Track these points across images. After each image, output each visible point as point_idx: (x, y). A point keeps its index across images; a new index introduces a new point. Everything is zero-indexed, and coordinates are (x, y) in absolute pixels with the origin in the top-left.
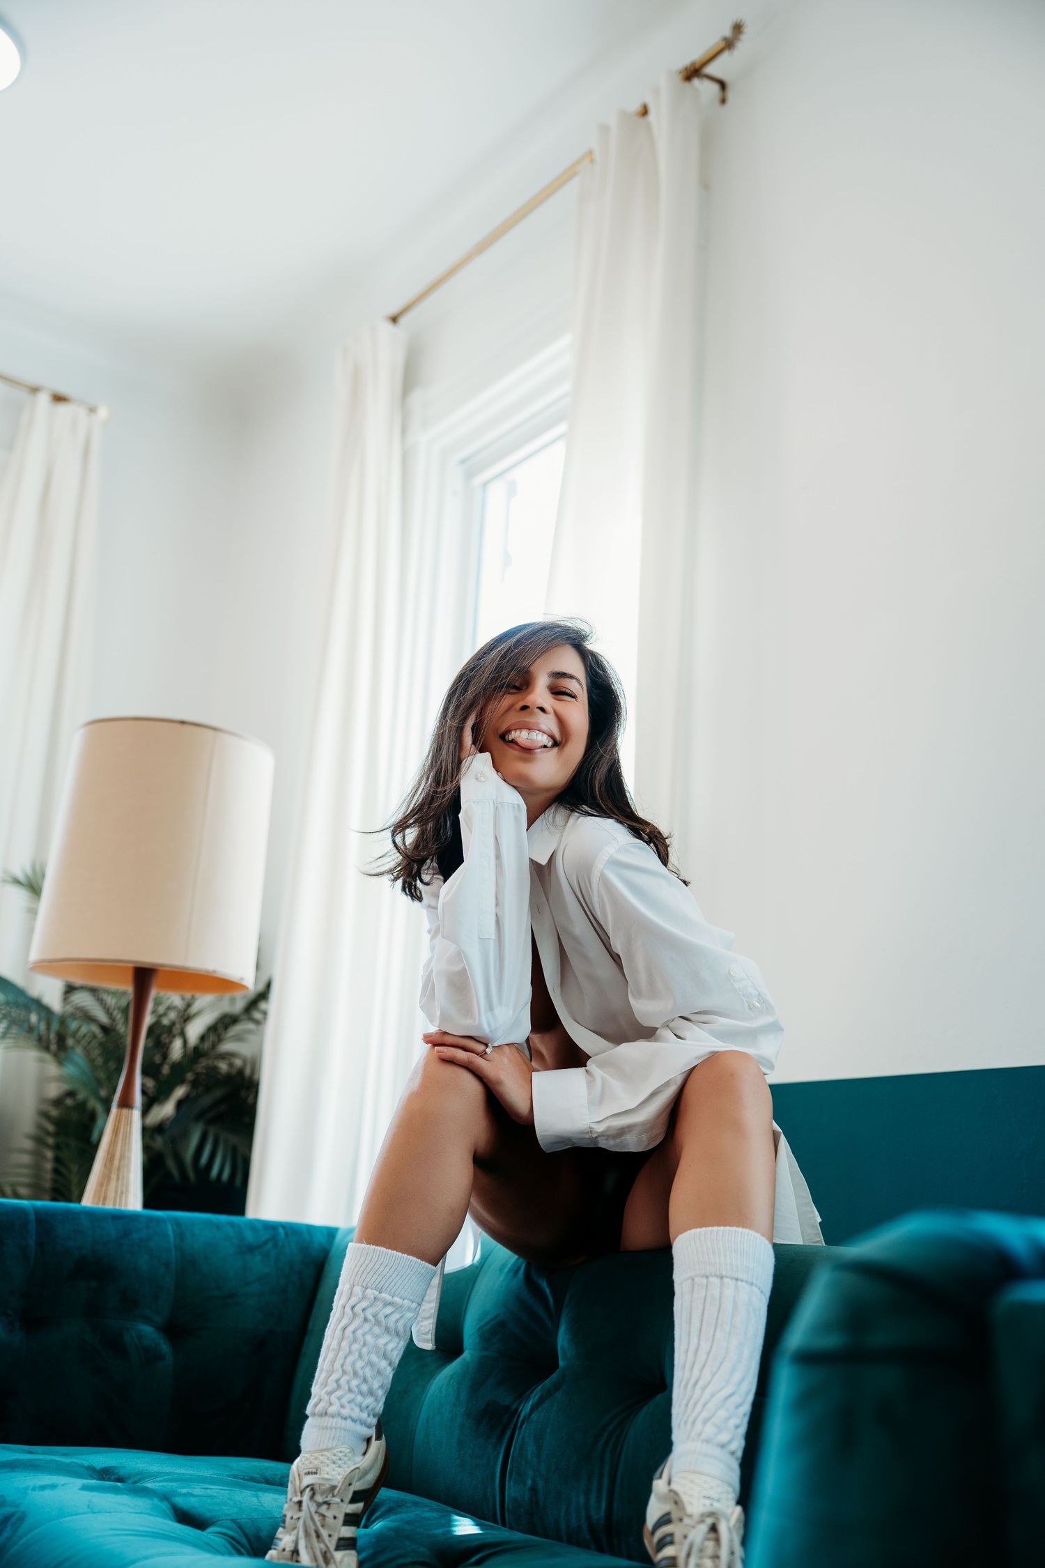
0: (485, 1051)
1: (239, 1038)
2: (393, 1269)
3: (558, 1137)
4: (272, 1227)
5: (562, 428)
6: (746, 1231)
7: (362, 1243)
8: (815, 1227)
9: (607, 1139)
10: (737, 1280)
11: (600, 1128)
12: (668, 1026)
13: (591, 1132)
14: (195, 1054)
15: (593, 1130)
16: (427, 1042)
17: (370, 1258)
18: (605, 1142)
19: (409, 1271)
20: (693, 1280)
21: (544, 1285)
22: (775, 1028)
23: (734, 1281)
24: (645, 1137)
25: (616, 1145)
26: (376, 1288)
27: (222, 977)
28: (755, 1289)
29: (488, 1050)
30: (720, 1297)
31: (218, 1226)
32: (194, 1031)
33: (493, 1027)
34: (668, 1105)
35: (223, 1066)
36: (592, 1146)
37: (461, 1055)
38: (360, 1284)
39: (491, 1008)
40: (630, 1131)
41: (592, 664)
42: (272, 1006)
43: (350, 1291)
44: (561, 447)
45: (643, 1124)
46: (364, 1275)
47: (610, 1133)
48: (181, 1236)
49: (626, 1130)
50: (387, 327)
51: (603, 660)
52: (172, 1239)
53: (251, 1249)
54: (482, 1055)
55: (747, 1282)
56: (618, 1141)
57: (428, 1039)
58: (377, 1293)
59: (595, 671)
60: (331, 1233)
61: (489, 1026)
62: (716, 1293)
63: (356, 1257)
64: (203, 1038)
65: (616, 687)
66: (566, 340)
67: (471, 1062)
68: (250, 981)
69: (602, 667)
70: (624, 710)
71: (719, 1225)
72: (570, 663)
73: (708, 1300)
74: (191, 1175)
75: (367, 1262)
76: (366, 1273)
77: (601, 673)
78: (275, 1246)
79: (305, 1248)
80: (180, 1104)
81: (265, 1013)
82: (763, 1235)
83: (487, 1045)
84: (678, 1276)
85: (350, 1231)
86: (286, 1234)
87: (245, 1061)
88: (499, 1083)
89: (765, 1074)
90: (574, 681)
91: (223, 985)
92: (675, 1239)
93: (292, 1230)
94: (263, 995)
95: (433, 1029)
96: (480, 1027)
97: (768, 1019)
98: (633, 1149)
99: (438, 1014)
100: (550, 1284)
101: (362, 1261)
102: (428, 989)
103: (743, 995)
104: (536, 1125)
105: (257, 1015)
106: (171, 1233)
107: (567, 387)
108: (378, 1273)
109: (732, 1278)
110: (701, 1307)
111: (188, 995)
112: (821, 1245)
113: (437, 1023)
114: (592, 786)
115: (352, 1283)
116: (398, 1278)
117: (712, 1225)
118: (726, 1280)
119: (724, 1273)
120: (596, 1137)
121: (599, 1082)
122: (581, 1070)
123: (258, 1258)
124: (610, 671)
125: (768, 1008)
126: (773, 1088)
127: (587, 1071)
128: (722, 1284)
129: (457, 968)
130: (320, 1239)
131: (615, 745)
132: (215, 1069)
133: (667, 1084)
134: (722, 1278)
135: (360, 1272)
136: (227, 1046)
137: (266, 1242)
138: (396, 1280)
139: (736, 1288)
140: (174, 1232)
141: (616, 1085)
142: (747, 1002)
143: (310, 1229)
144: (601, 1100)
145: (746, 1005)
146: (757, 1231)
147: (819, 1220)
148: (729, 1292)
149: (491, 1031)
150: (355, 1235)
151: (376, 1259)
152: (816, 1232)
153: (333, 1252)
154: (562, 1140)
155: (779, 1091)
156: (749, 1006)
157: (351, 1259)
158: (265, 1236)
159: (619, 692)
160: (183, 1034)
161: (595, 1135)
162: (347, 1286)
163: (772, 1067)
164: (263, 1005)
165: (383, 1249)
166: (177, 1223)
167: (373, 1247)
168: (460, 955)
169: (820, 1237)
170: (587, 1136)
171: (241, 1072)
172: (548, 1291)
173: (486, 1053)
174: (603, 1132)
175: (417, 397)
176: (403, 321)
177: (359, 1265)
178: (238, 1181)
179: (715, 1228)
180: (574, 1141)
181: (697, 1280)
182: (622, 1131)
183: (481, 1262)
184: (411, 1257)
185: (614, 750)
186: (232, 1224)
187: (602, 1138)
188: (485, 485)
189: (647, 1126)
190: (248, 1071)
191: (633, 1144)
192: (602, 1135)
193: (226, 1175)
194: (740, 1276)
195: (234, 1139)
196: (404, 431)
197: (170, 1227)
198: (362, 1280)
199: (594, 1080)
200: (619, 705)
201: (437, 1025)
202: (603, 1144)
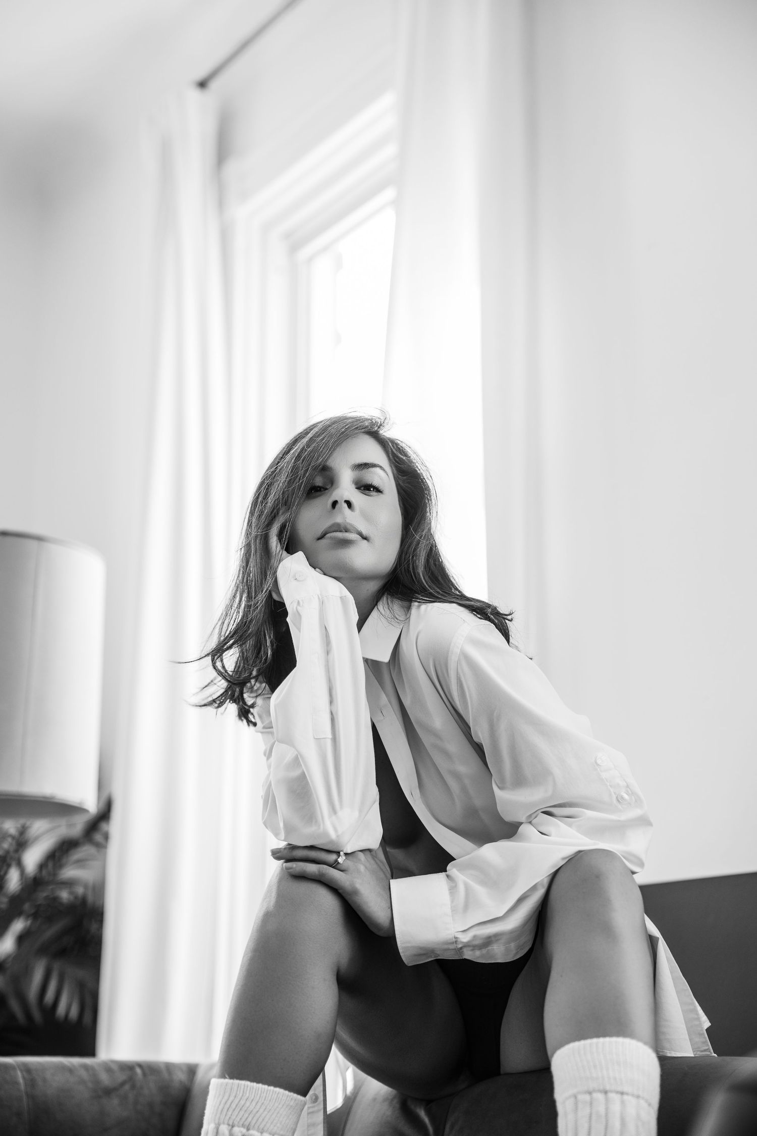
0: (336, 861)
1: (81, 863)
2: (259, 1104)
3: (421, 948)
4: (128, 1067)
5: (389, 194)
6: (627, 1041)
7: (224, 1077)
8: (701, 1034)
9: (473, 950)
10: (622, 1093)
11: (465, 938)
12: (530, 823)
13: (456, 942)
14: (34, 884)
15: (459, 940)
16: (278, 858)
17: (234, 1094)
18: (470, 953)
19: (276, 1104)
20: (575, 1097)
21: (422, 1114)
22: (644, 821)
23: (619, 1096)
24: (513, 945)
25: (482, 956)
26: (243, 1126)
27: (61, 801)
28: (642, 1102)
29: (340, 860)
30: (607, 1115)
31: (70, 1070)
32: (32, 858)
33: (340, 832)
34: (535, 912)
35: (64, 895)
36: (456, 958)
37: (312, 868)
38: (226, 1122)
39: (334, 811)
40: (497, 940)
41: (394, 450)
42: (115, 827)
43: (215, 1131)
44: (390, 215)
45: (512, 932)
46: (230, 1113)
47: (477, 942)
48: (31, 1082)
49: (493, 939)
50: (195, 95)
51: (404, 445)
52: (22, 1087)
53: (108, 1092)
54: (335, 865)
55: (633, 1095)
56: (484, 951)
57: (277, 854)
58: (244, 1130)
59: (398, 457)
60: (192, 1070)
61: (336, 830)
62: (602, 1109)
63: (220, 1094)
64: (42, 866)
65: (421, 470)
66: (388, 100)
67: (322, 875)
68: (92, 805)
69: (404, 452)
70: (433, 492)
71: (598, 1036)
72: (370, 451)
73: (594, 1118)
74: (37, 1015)
75: (231, 1098)
76: (231, 1110)
77: (404, 458)
78: (133, 1087)
79: (164, 1088)
80: (21, 939)
81: (106, 837)
82: (645, 1043)
83: (338, 853)
84: (560, 1095)
85: (211, 1067)
86: (144, 1074)
87: (86, 886)
88: (356, 892)
89: (633, 873)
90: (378, 470)
91: (64, 809)
92: (552, 1055)
93: (150, 1069)
94: (105, 814)
95: (282, 844)
96: (326, 834)
97: (634, 813)
98: (500, 960)
99: (281, 825)
100: (429, 1113)
101: (226, 1098)
102: (269, 801)
103: (611, 786)
104: (398, 936)
105: (98, 837)
106: (21, 1081)
107: (390, 150)
108: (244, 1108)
109: (617, 1092)
110: (586, 1125)
111: (22, 821)
112: (709, 1053)
113: (282, 836)
114: (416, 574)
115: (217, 1122)
116: (266, 1112)
117: (591, 1037)
118: (611, 1095)
119: (608, 1088)
120: (461, 948)
121: (461, 888)
122: (441, 876)
123: (115, 1101)
124: (413, 456)
125: (638, 802)
126: (643, 888)
127: (448, 876)
128: (607, 1100)
129: (296, 773)
130: (180, 1077)
131: (430, 529)
132: (55, 899)
133: (534, 888)
134: (606, 1092)
135: (225, 1110)
136: (69, 872)
137: (123, 1084)
138: (263, 1115)
139: (623, 1102)
140: (24, 1078)
141: (481, 891)
142: (615, 793)
143: (169, 1067)
144: (466, 907)
145: (614, 797)
146: (639, 1039)
147: (707, 1024)
148: (616, 1107)
149: (338, 836)
150: (216, 1070)
151: (241, 1095)
152: (704, 1040)
153: (196, 1090)
154: (426, 951)
155: (648, 892)
156: (617, 798)
157: (215, 1097)
158: (121, 1077)
159: (425, 475)
160: (20, 864)
161: (460, 946)
162: (212, 1126)
163: (641, 864)
164: (104, 826)
165: (248, 1083)
166: (27, 1069)
167: (236, 1082)
168: (297, 761)
169: (708, 1045)
170: (452, 947)
171: (84, 901)
172: (426, 1120)
173: (338, 863)
174: (469, 942)
175: (232, 168)
176: (214, 85)
177: (224, 1101)
178: (87, 1019)
179: (595, 1040)
180: (438, 953)
181: (580, 1097)
182: (489, 941)
183: (354, 1093)
184: (277, 1089)
185: (430, 536)
186: (86, 1067)
187: (468, 948)
188: (310, 260)
189: (515, 934)
190: (90, 899)
191: (500, 954)
192: (467, 945)
193: (74, 1013)
194: (626, 1089)
195: (82, 973)
196: (221, 203)
197: (19, 1073)
198: (227, 1118)
199: (456, 886)
200: (428, 489)
201: (283, 838)
202: (468, 955)
